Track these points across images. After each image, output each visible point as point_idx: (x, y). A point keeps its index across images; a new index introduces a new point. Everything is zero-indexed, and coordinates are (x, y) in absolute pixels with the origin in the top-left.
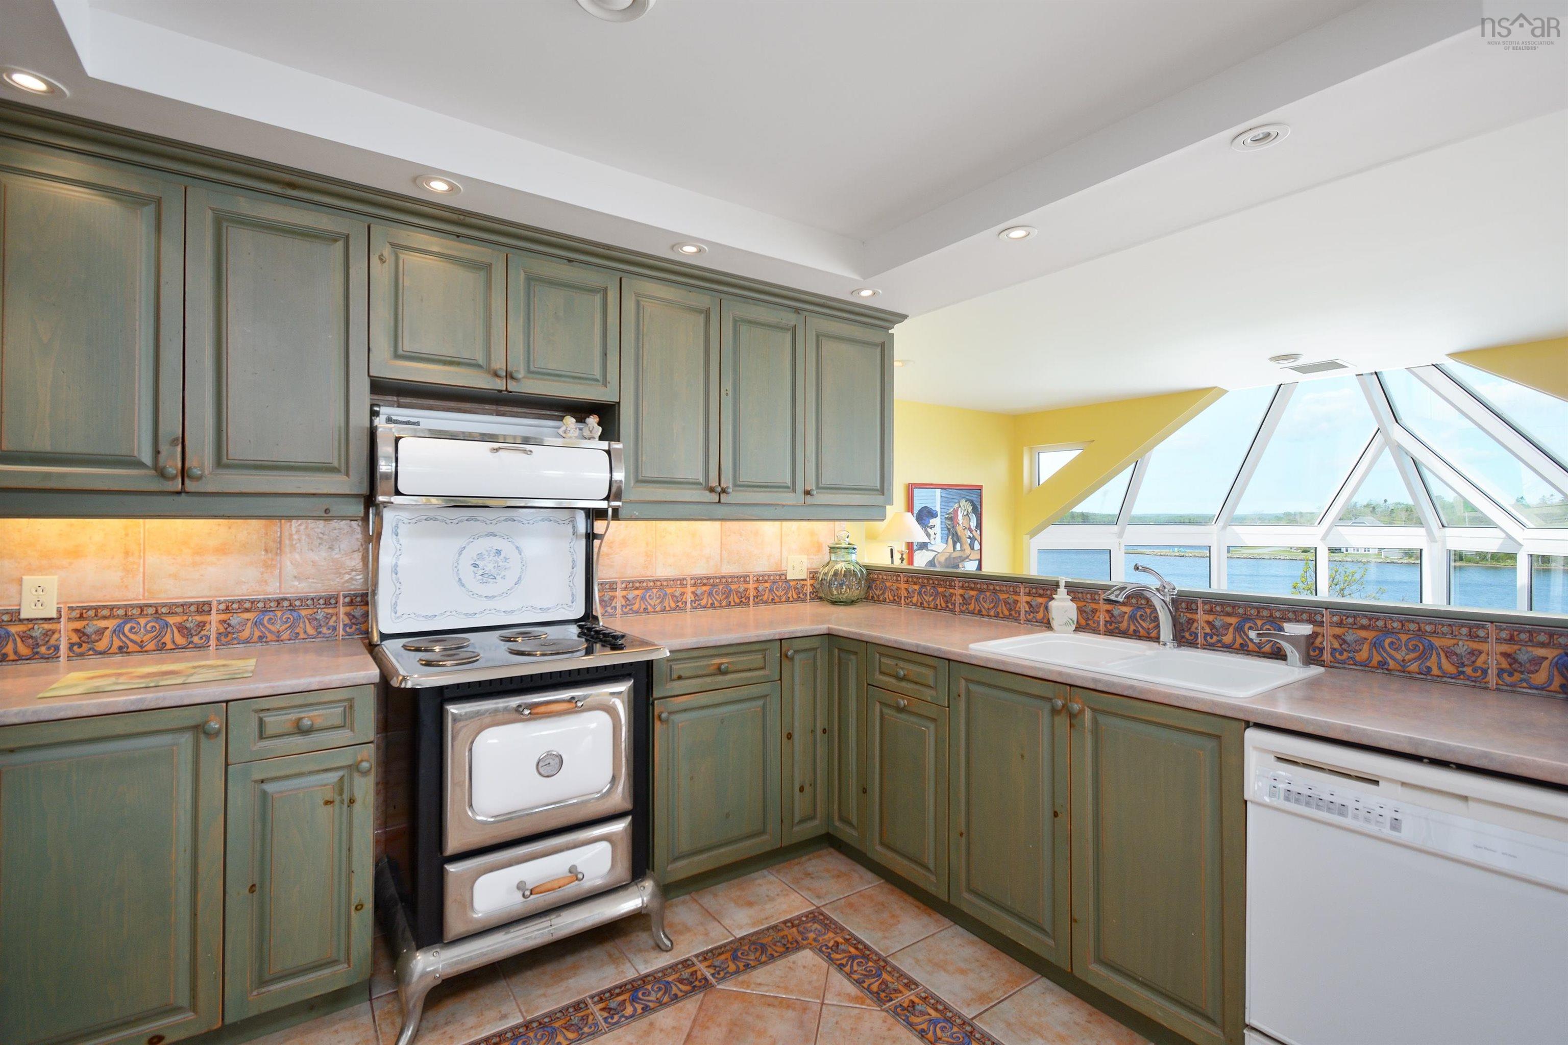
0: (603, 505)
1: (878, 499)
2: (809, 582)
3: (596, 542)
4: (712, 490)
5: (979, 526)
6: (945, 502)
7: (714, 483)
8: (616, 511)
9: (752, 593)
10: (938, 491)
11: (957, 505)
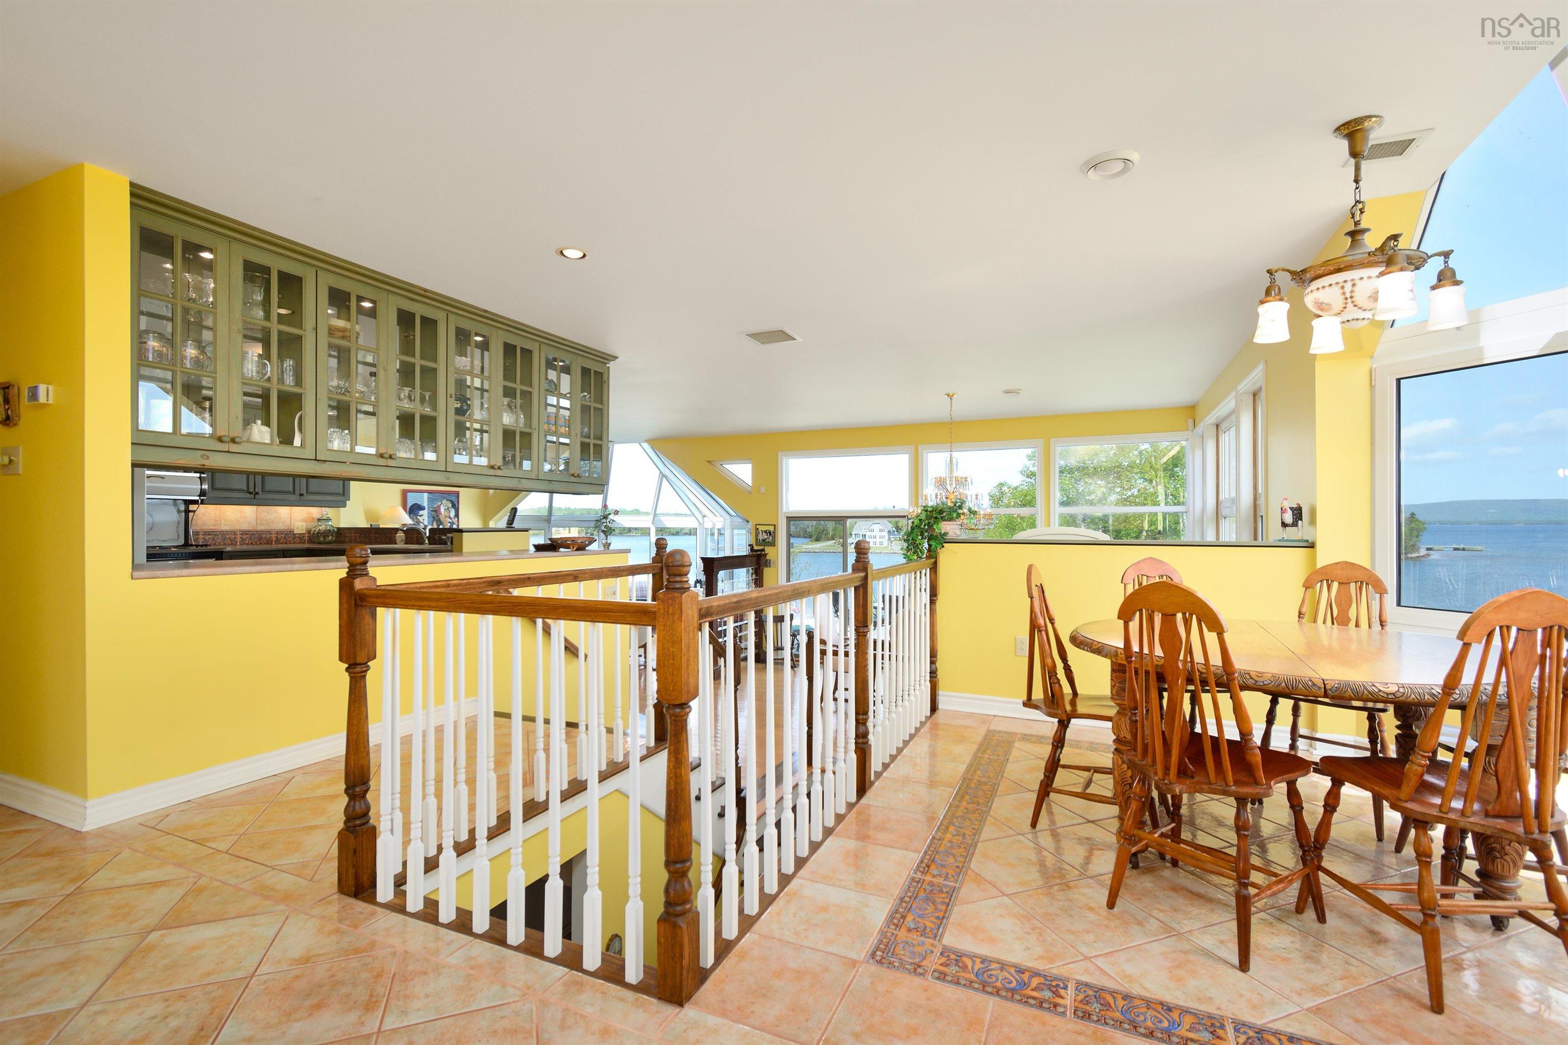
0: (197, 498)
1: (342, 498)
2: (307, 535)
3: (191, 514)
4: (251, 493)
5: (457, 515)
6: (430, 501)
7: (252, 490)
8: (202, 500)
9: (274, 539)
10: (426, 495)
11: (440, 503)
